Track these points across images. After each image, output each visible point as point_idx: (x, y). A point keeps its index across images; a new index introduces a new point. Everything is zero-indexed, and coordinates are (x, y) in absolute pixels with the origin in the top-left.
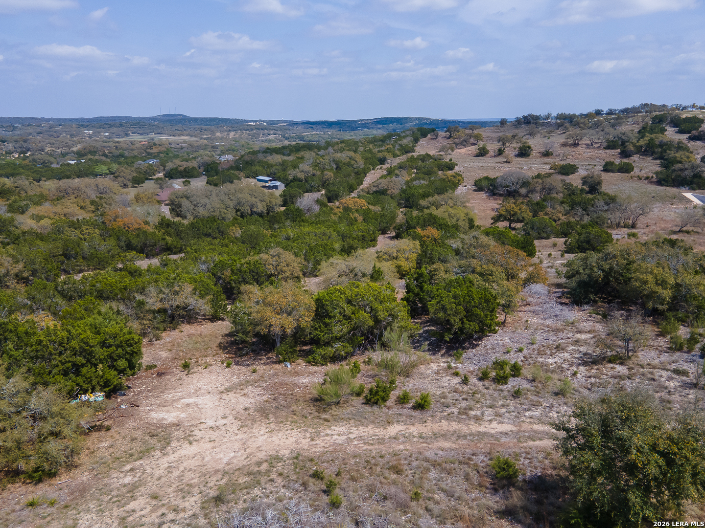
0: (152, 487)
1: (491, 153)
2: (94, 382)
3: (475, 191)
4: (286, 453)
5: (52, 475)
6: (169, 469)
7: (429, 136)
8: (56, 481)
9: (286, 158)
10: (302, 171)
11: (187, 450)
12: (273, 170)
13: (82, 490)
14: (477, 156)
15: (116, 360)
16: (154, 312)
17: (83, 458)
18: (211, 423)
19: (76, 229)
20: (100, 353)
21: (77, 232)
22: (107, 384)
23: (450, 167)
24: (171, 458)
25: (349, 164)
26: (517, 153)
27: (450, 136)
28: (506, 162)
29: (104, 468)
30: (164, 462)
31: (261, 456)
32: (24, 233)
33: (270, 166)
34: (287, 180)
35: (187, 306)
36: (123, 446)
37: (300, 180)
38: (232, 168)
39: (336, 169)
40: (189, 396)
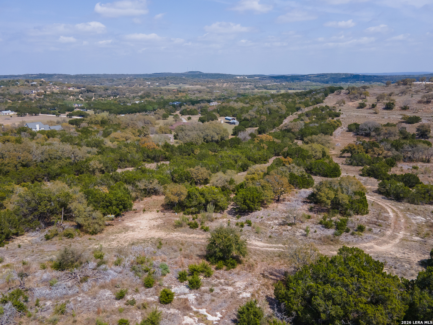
0: (118, 240)
1: (368, 107)
2: (112, 211)
3: (347, 131)
4: (157, 237)
5: (96, 234)
6: (124, 237)
7: (335, 92)
8: (96, 235)
9: (245, 105)
10: (250, 115)
11: (131, 233)
12: (236, 112)
13: (102, 238)
14: (358, 108)
15: (119, 206)
16: (141, 190)
17: (105, 232)
18: (141, 228)
19: (126, 147)
20: (114, 202)
21: (127, 149)
22: (115, 213)
23: (337, 115)
24: (126, 234)
25: (277, 111)
26: (385, 107)
27: (349, 93)
28: (375, 113)
29: (109, 234)
30: (124, 235)
31: (150, 237)
32: (106, 148)
33: (235, 110)
34: (241, 119)
35: (154, 188)
36: (116, 230)
37: (248, 120)
38: (214, 111)
39: (269, 114)
40: (140, 220)
